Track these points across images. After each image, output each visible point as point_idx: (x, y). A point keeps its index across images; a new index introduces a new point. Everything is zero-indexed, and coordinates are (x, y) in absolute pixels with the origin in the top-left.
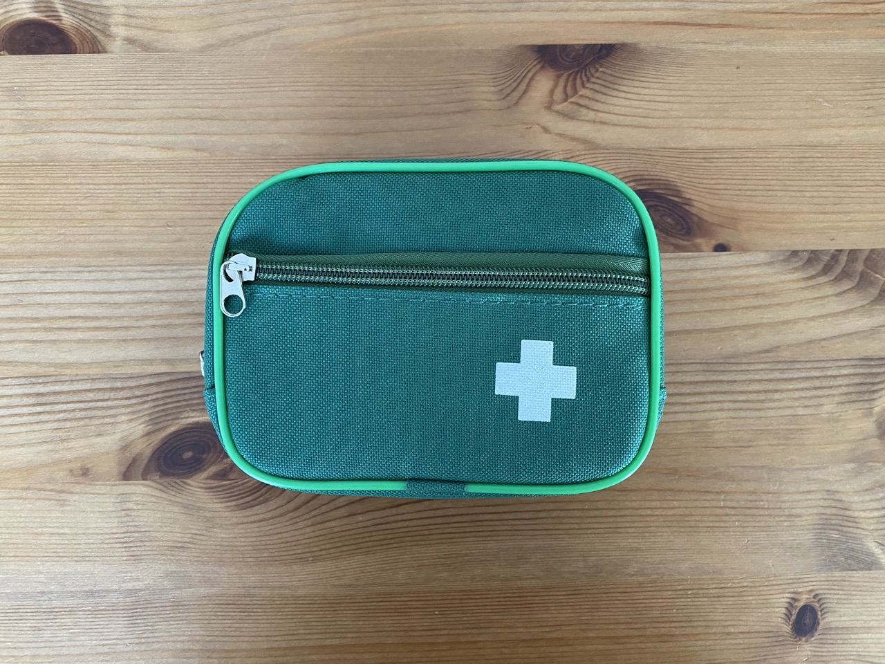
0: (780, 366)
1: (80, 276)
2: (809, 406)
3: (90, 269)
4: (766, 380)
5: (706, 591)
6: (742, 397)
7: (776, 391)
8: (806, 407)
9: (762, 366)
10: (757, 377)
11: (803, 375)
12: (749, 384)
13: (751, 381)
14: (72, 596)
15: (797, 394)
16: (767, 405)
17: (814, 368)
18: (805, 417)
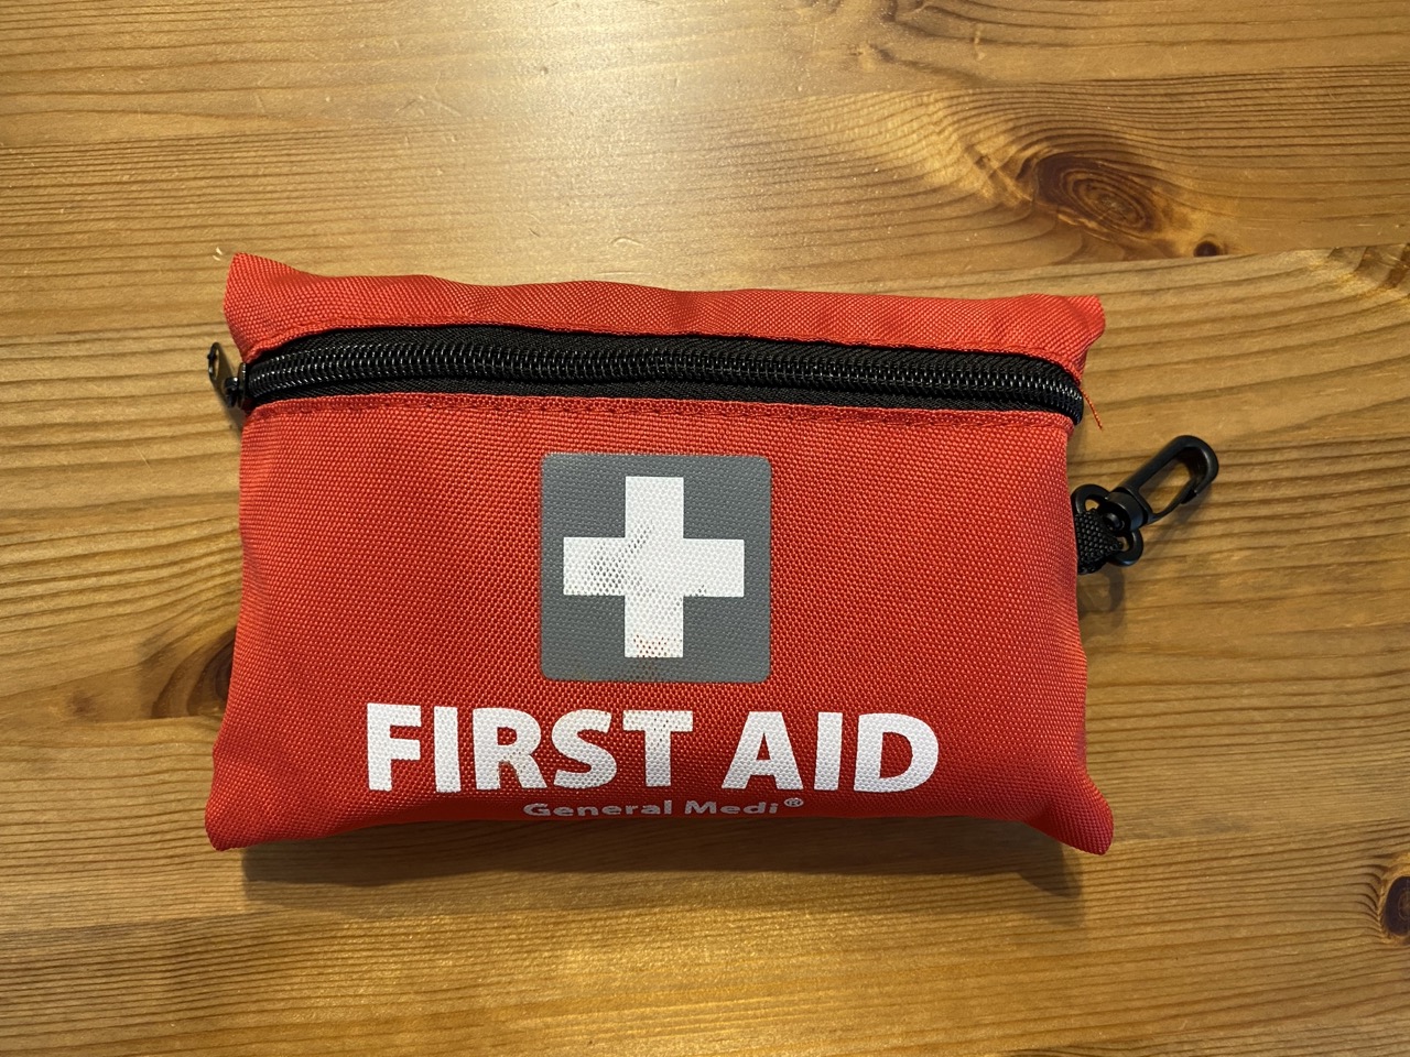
0: (1327, 452)
1: (61, 351)
2: (1383, 521)
3: (79, 337)
4: (1303, 478)
5: (1226, 862)
6: (1264, 511)
7: (1323, 497)
8: (1377, 522)
9: (1294, 454)
10: (1287, 473)
11: (1370, 465)
12: (1276, 487)
13: (1277, 482)
14: (67, 938)
15: (1360, 501)
16: (1307, 523)
17: (1386, 453)
18: (1377, 540)
